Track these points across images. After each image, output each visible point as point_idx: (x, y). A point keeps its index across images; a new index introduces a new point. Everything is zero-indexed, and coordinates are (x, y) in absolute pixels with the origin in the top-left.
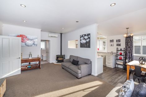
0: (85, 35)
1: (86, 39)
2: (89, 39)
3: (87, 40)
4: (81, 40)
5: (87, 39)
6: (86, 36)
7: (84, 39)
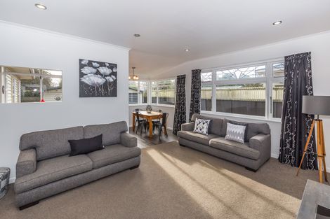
0: (102, 64)
1: (107, 76)
2: (114, 77)
3: (108, 78)
4: (82, 75)
5: (110, 75)
6: (105, 66)
7: (98, 73)
